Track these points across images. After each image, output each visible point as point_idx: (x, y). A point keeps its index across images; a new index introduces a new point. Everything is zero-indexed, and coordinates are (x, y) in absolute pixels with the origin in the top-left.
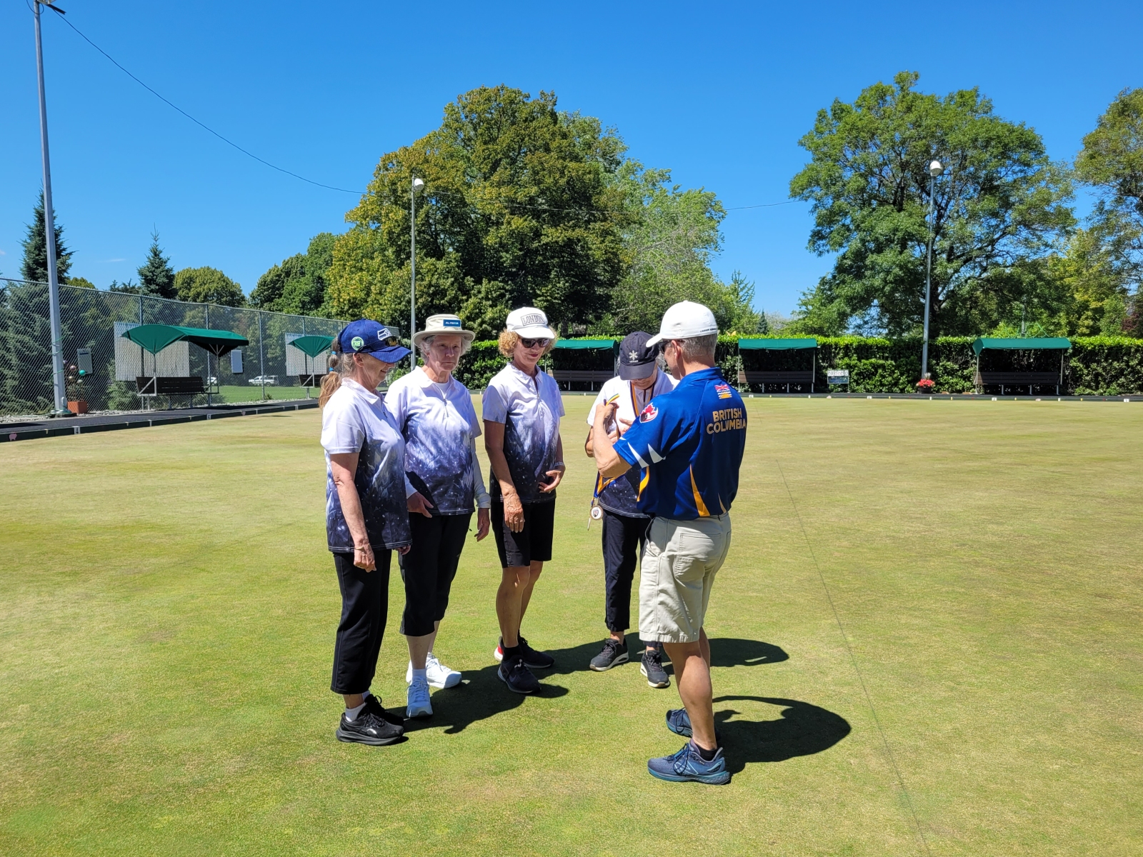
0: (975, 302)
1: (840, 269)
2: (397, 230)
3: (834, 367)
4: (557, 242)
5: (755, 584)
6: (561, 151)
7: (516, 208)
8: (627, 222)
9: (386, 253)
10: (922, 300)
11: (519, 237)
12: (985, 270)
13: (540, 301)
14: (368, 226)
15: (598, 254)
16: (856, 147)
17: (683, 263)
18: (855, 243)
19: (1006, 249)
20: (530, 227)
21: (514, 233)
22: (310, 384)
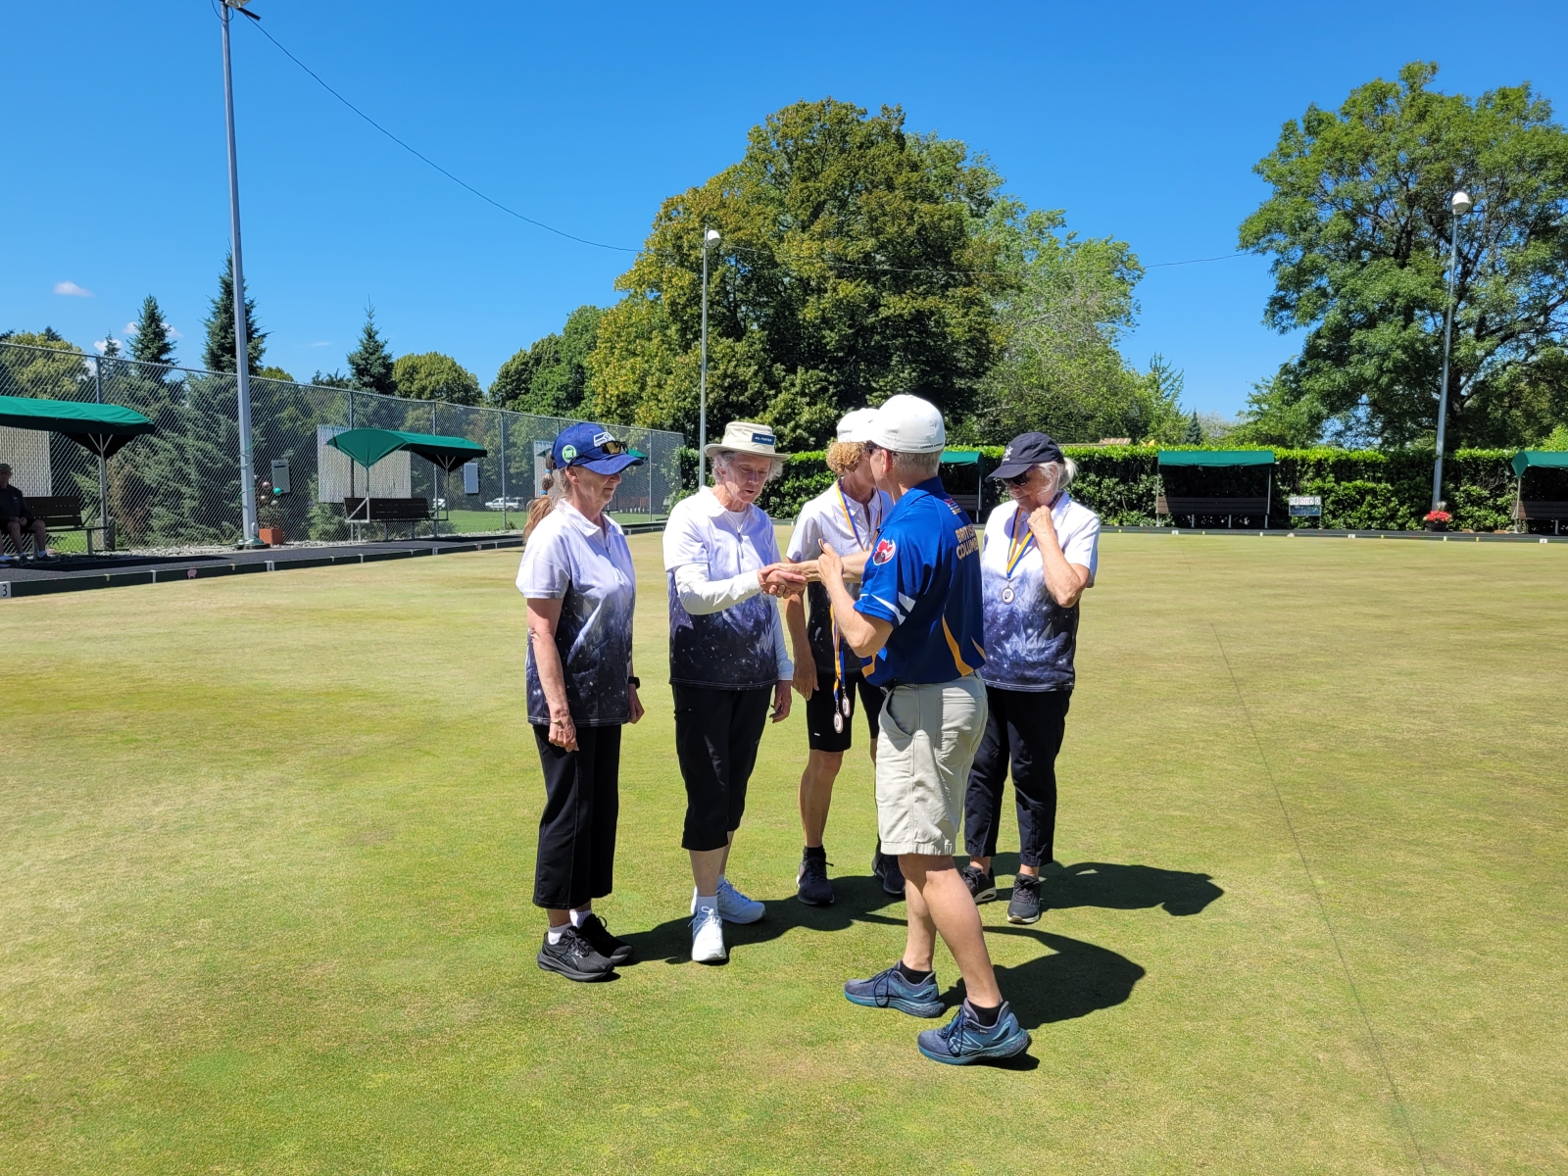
0: (1516, 399)
1: (1312, 352)
2: (682, 300)
3: (1299, 492)
4: (901, 315)
5: (1179, 798)
6: (910, 189)
7: (846, 270)
8: (1000, 286)
9: (668, 332)
10: (1435, 396)
11: (850, 310)
12: (1533, 351)
13: (876, 397)
14: (643, 296)
15: (958, 333)
16: (1340, 173)
17: (1080, 343)
18: (1332, 315)
20: (864, 295)
21: (842, 303)
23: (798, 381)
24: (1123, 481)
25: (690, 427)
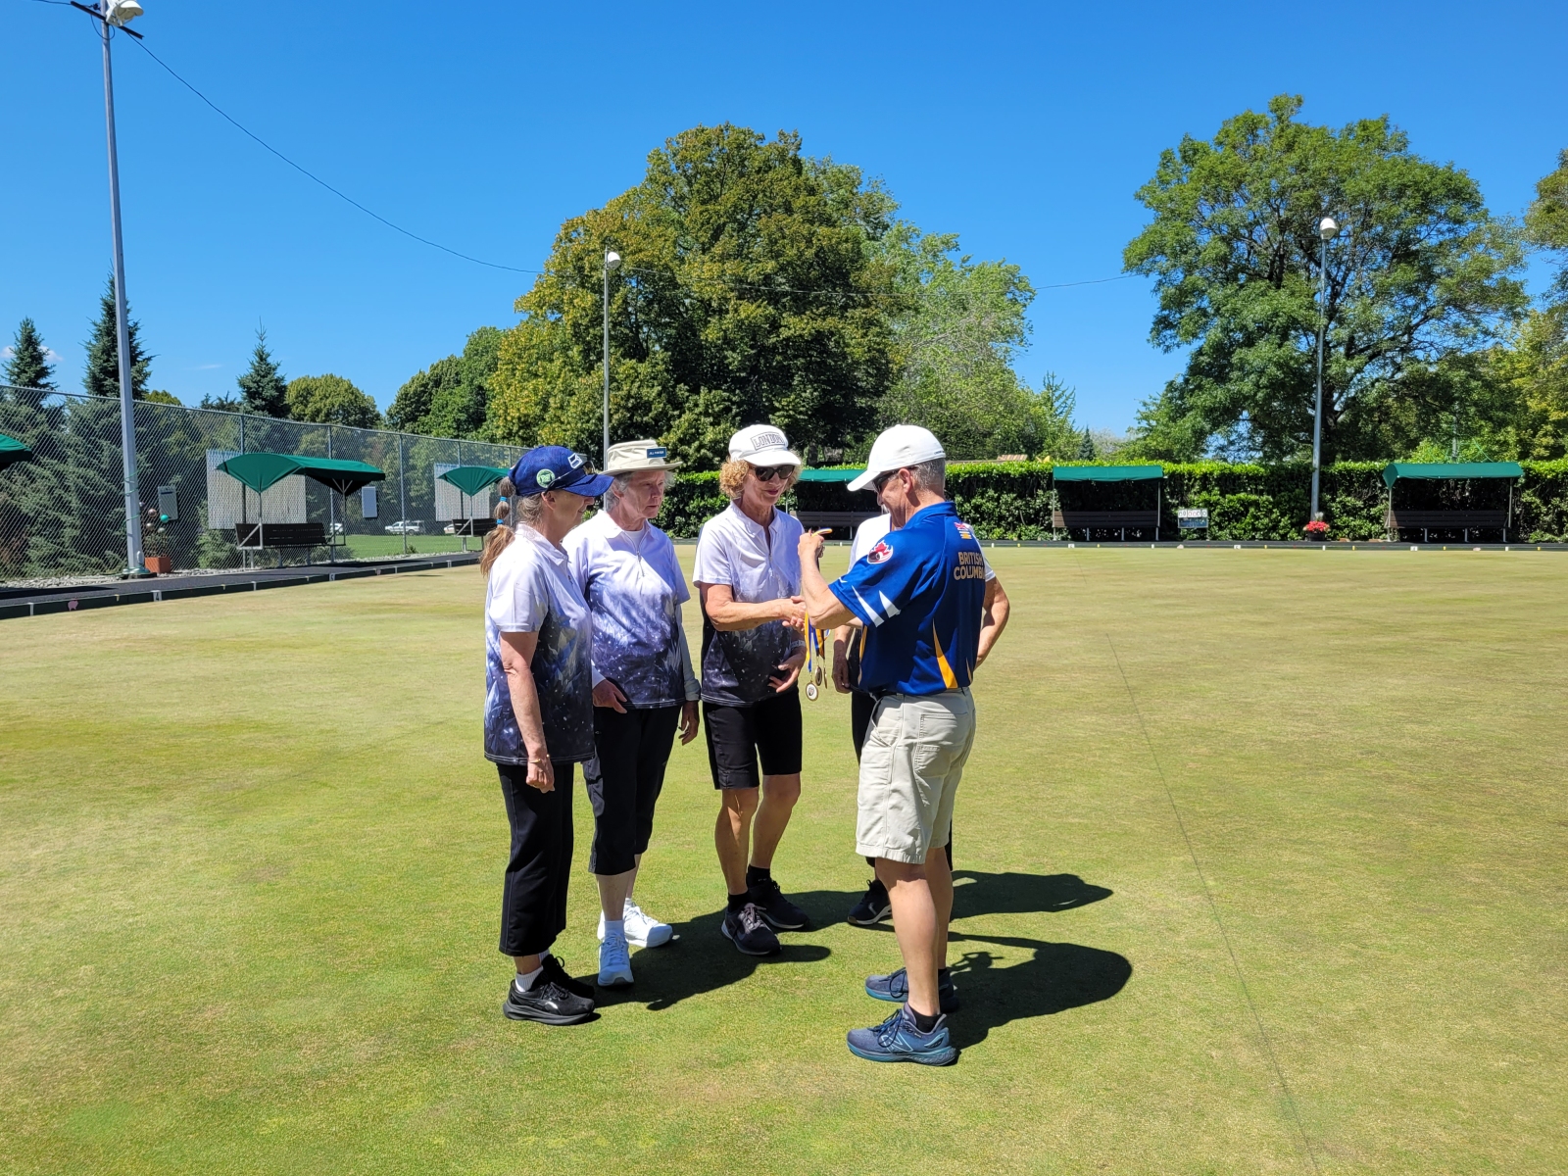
0: (1385, 413)
1: (1195, 370)
2: (585, 322)
3: (1187, 505)
4: (801, 336)
5: (1077, 805)
6: (808, 212)
7: (746, 290)
8: (898, 308)
10: (1310, 411)
11: (752, 331)
12: (1399, 369)
13: (779, 417)
14: (545, 317)
15: (858, 353)
16: (1216, 200)
17: (976, 363)
18: (1214, 333)
19: (1428, 338)
20: (766, 316)
21: (743, 324)
22: (467, 532)
23: (701, 401)
24: (1021, 496)
25: (593, 448)
